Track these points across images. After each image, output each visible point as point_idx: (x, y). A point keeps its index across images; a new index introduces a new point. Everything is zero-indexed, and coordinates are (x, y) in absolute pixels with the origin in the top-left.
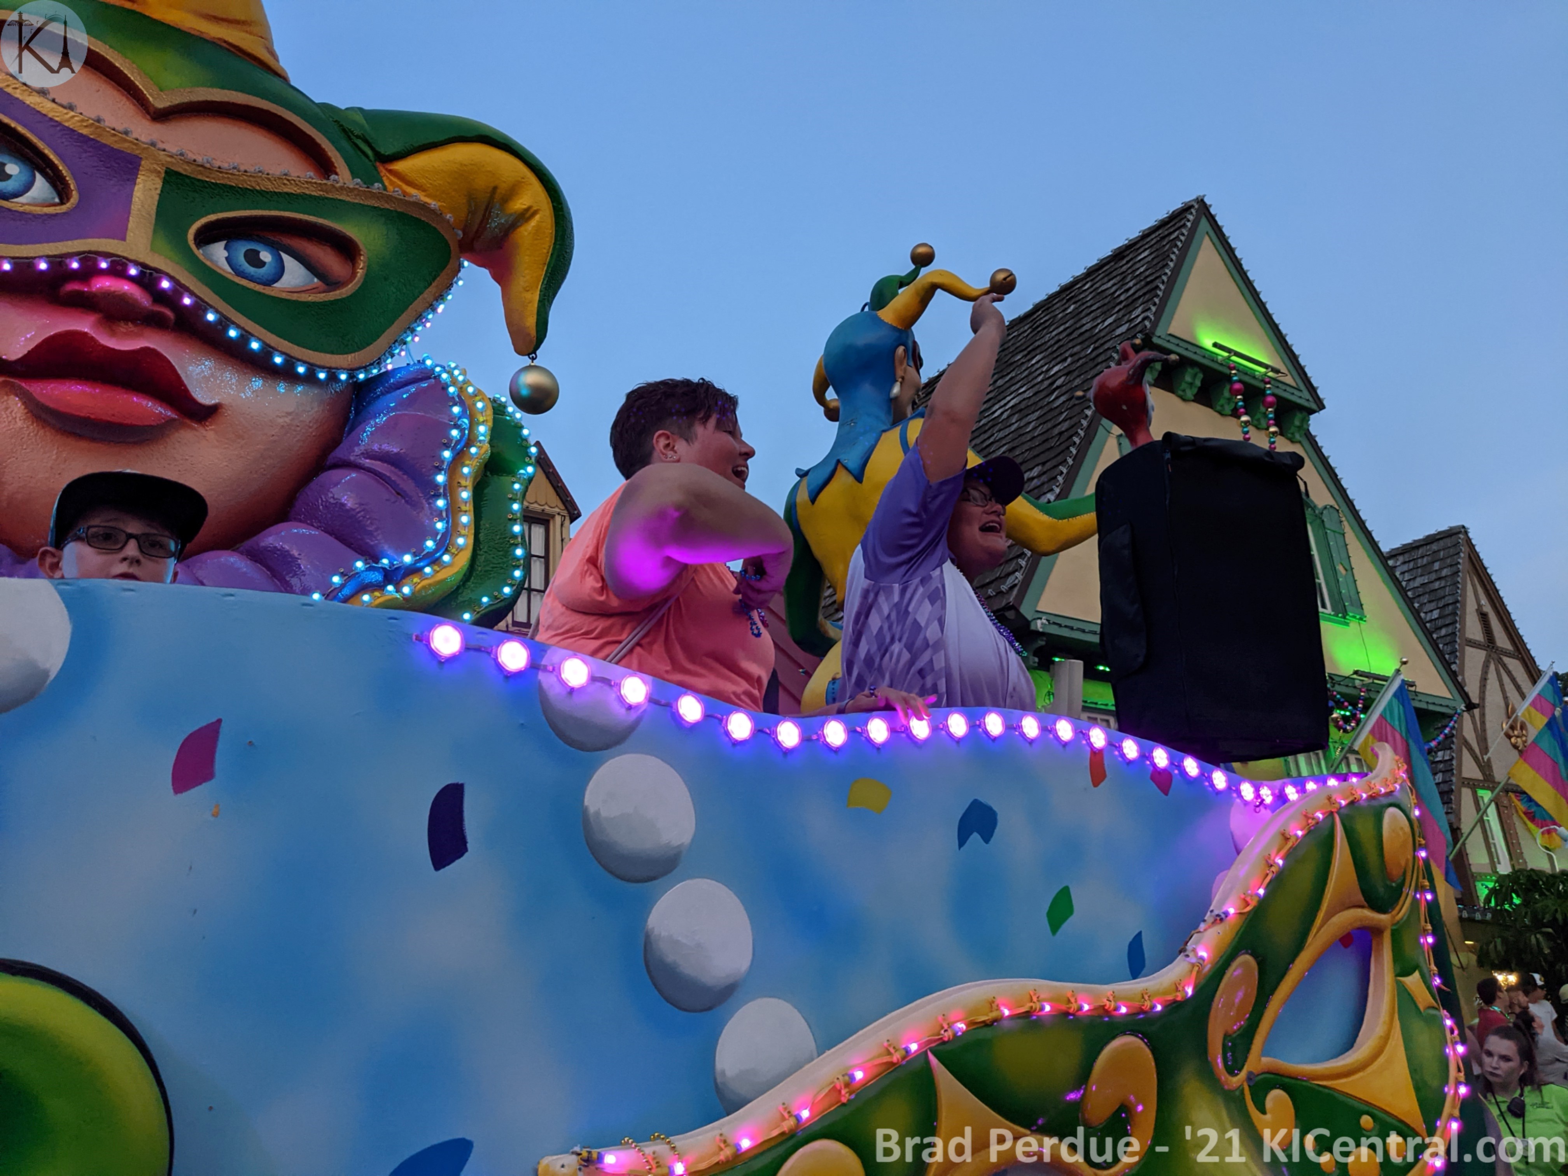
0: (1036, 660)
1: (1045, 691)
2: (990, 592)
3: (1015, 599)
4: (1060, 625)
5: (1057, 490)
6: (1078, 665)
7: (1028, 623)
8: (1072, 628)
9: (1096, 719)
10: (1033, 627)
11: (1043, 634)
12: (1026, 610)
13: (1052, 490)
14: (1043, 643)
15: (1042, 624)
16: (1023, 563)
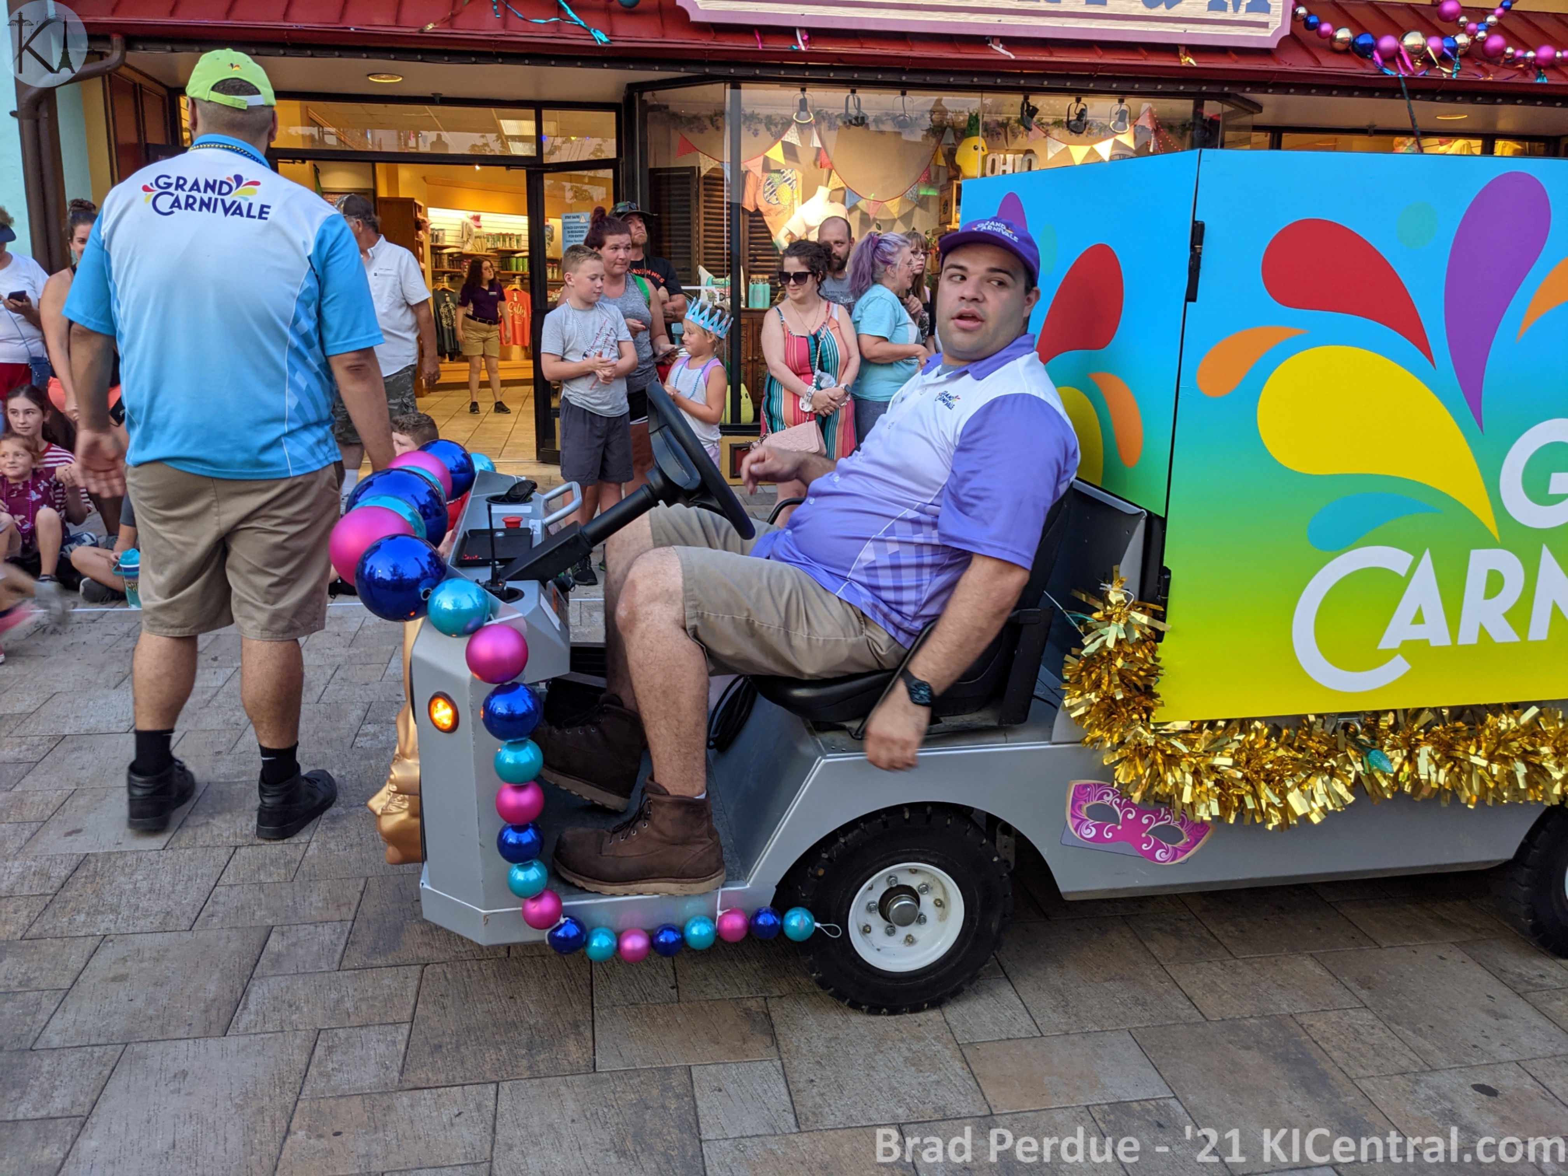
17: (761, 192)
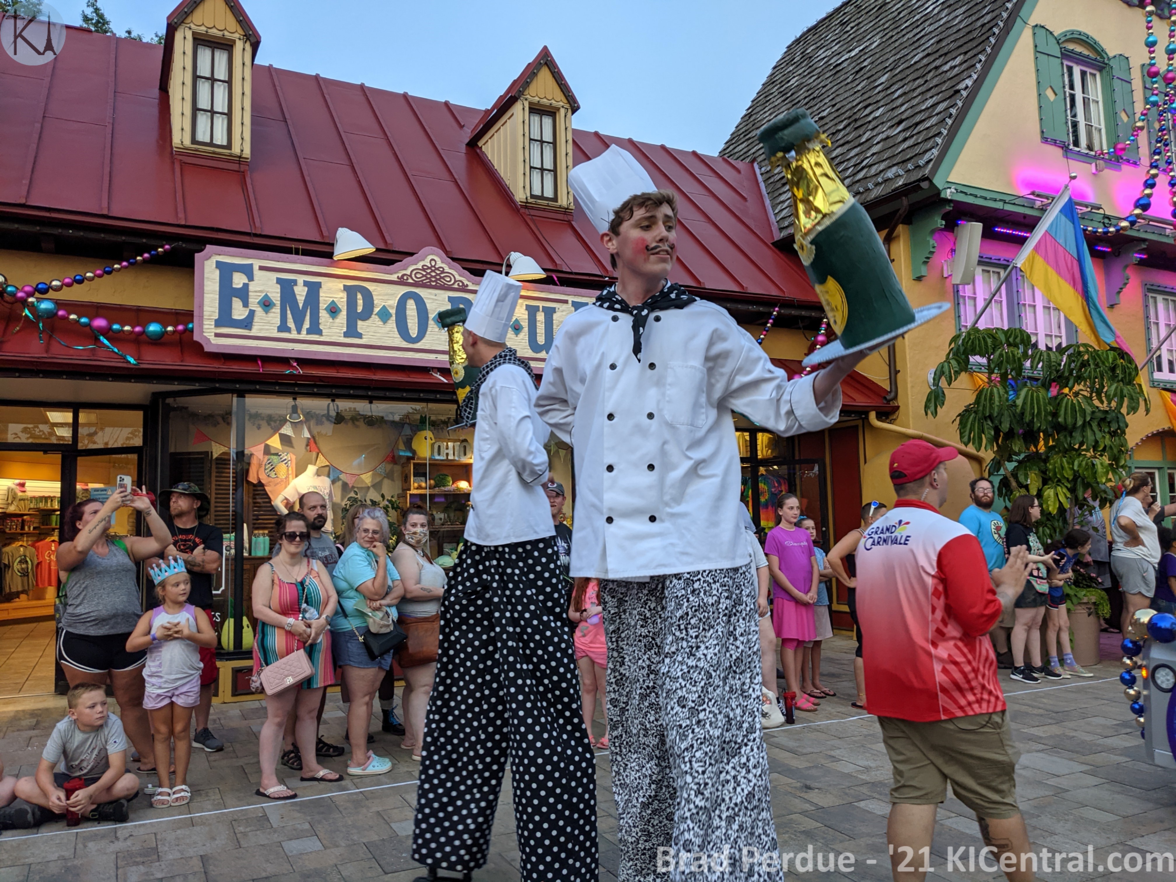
0: (944, 222)
1: (948, 249)
2: (910, 166)
3: (930, 171)
4: (966, 194)
5: (975, 76)
6: (978, 227)
7: (939, 192)
8: (976, 196)
9: (988, 272)
10: (942, 195)
11: (951, 201)
12: (938, 181)
13: (970, 76)
14: (952, 209)
15: (951, 192)
16: (939, 140)
17: (263, 469)
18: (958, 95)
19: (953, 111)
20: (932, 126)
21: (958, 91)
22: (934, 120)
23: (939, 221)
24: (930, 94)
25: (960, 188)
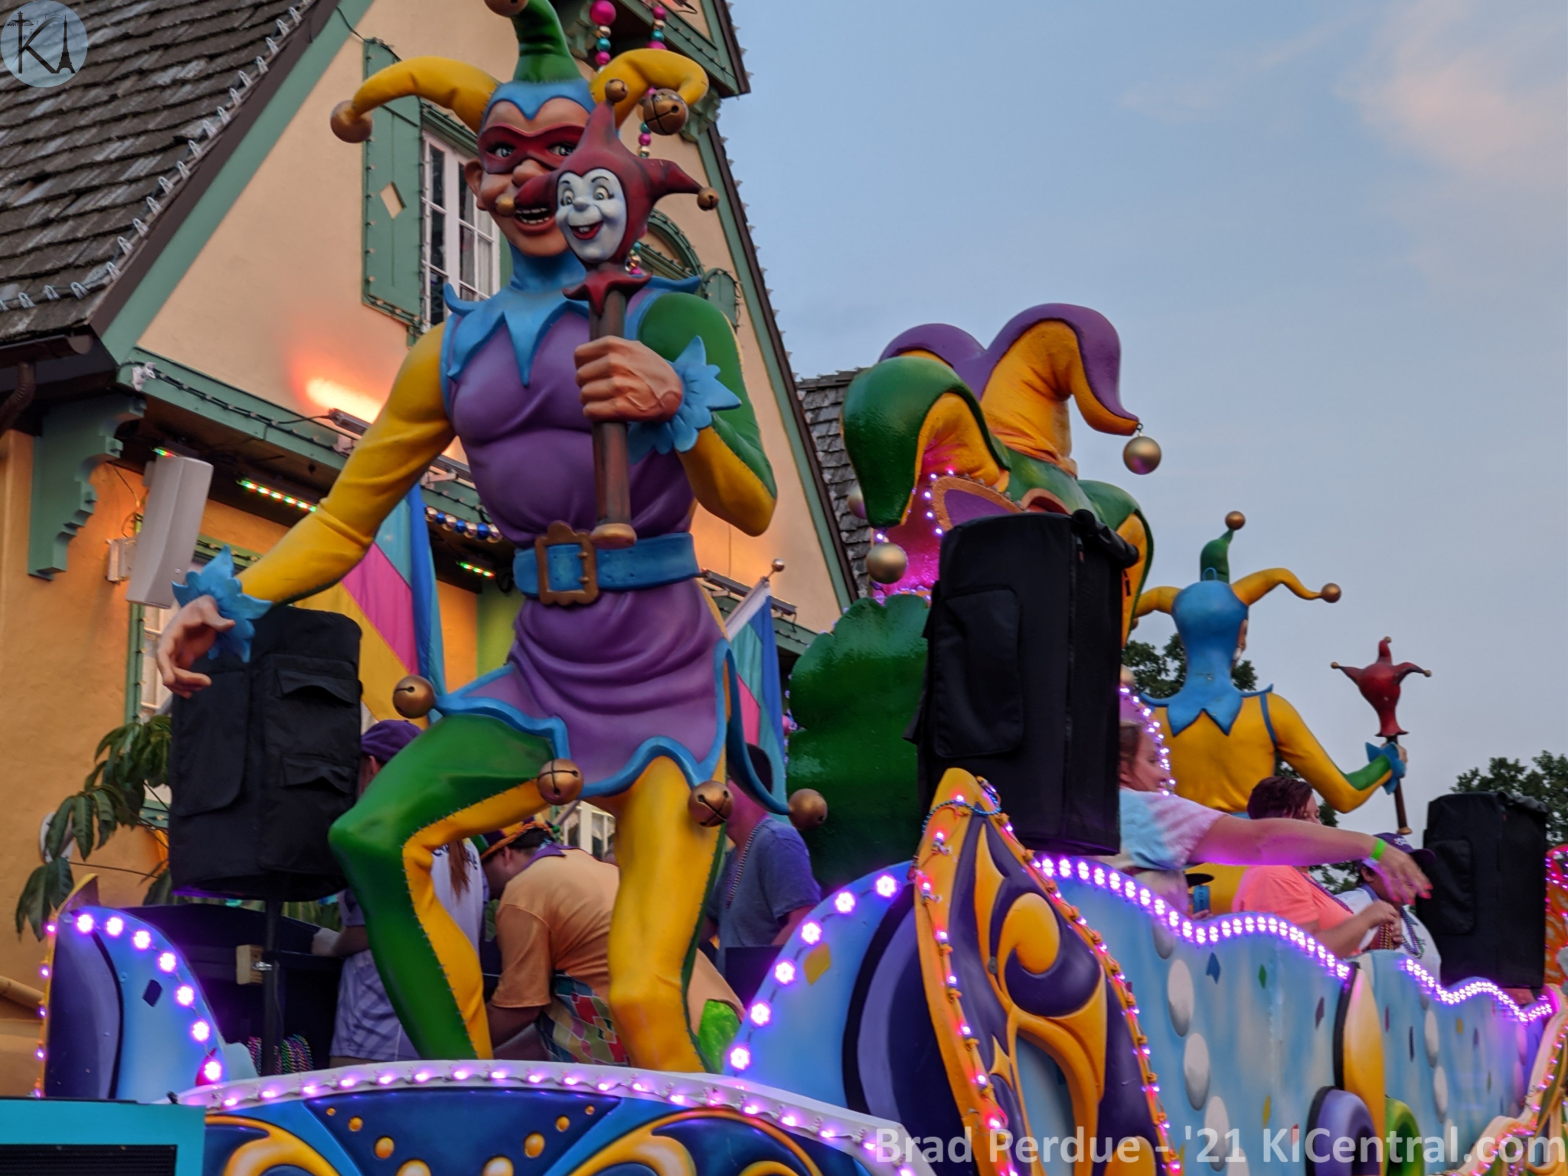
0: (119, 445)
1: (127, 512)
2: (49, 290)
3: (97, 314)
4: (179, 386)
5: (225, 117)
6: (201, 471)
7: (113, 369)
8: (202, 397)
10: (122, 379)
11: (141, 396)
12: (115, 341)
13: (215, 114)
14: (141, 415)
15: (143, 376)
16: (127, 245)
18: (182, 149)
19: (167, 184)
20: (114, 207)
21: (182, 141)
22: (119, 194)
23: (109, 439)
24: (117, 130)
25: (167, 371)
